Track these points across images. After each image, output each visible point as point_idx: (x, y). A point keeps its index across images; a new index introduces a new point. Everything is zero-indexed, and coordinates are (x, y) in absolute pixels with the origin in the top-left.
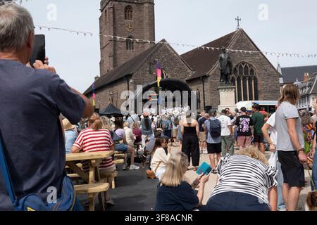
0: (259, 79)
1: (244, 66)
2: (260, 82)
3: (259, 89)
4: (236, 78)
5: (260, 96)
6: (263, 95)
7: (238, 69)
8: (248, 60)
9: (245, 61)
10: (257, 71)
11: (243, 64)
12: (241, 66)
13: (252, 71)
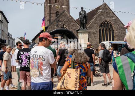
0: (115, 30)
1: (106, 23)
2: (115, 31)
3: (114, 35)
4: (102, 29)
5: (115, 39)
6: (117, 38)
7: (103, 24)
8: (108, 20)
9: (107, 20)
10: (113, 26)
11: (106, 22)
12: (104, 23)
13: (111, 25)
